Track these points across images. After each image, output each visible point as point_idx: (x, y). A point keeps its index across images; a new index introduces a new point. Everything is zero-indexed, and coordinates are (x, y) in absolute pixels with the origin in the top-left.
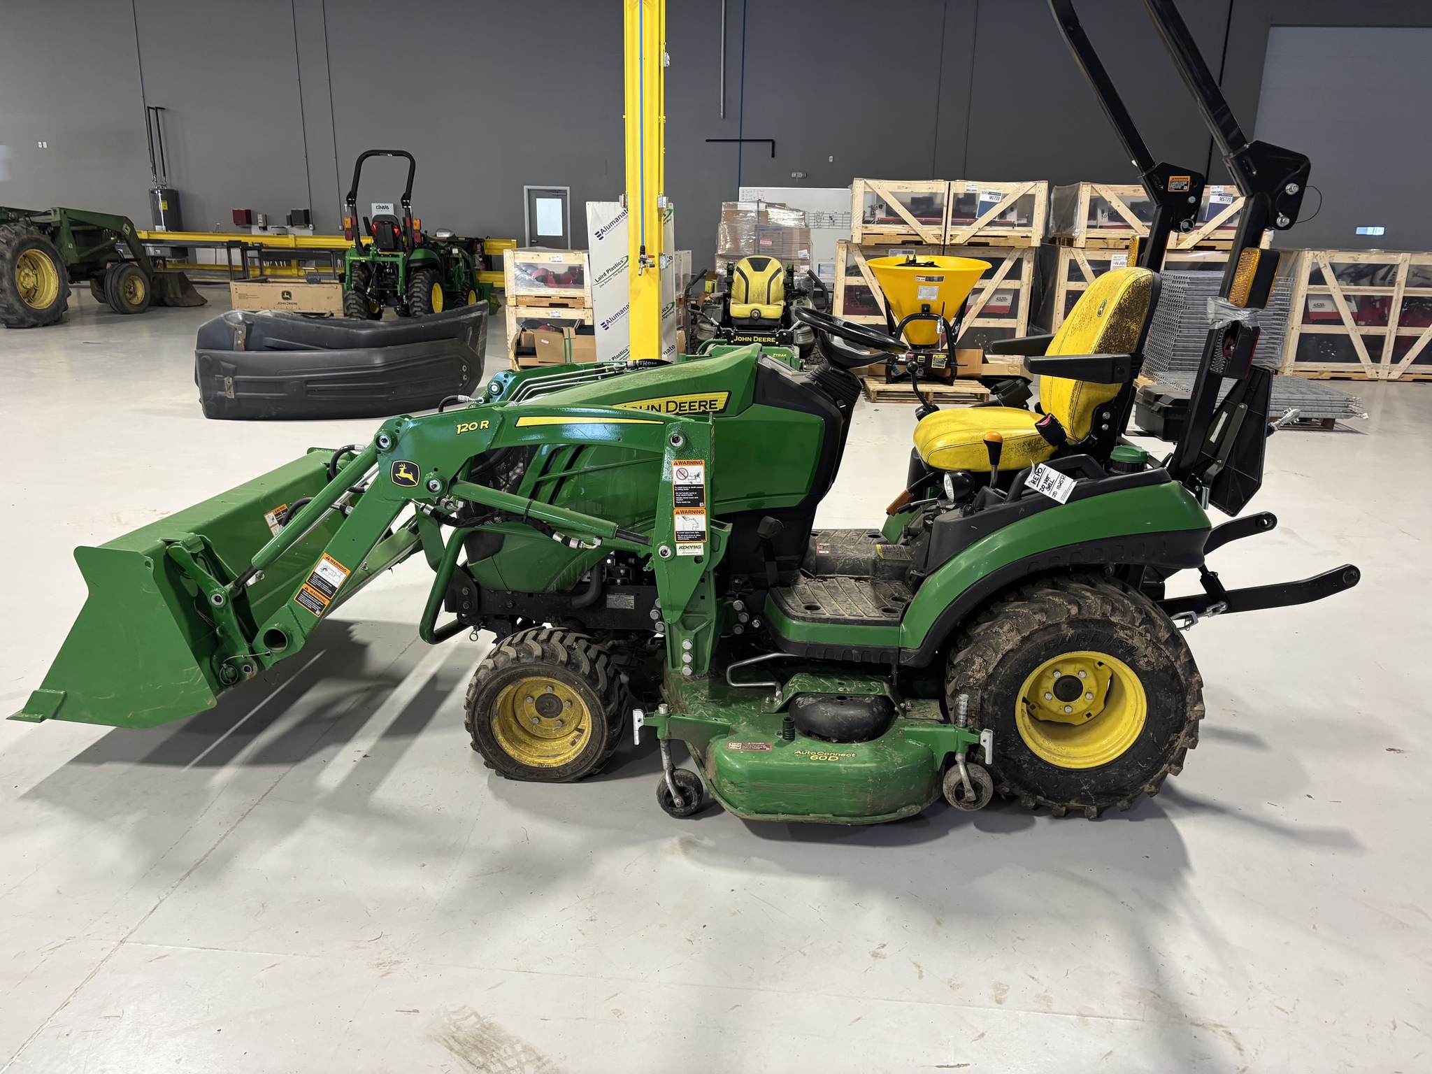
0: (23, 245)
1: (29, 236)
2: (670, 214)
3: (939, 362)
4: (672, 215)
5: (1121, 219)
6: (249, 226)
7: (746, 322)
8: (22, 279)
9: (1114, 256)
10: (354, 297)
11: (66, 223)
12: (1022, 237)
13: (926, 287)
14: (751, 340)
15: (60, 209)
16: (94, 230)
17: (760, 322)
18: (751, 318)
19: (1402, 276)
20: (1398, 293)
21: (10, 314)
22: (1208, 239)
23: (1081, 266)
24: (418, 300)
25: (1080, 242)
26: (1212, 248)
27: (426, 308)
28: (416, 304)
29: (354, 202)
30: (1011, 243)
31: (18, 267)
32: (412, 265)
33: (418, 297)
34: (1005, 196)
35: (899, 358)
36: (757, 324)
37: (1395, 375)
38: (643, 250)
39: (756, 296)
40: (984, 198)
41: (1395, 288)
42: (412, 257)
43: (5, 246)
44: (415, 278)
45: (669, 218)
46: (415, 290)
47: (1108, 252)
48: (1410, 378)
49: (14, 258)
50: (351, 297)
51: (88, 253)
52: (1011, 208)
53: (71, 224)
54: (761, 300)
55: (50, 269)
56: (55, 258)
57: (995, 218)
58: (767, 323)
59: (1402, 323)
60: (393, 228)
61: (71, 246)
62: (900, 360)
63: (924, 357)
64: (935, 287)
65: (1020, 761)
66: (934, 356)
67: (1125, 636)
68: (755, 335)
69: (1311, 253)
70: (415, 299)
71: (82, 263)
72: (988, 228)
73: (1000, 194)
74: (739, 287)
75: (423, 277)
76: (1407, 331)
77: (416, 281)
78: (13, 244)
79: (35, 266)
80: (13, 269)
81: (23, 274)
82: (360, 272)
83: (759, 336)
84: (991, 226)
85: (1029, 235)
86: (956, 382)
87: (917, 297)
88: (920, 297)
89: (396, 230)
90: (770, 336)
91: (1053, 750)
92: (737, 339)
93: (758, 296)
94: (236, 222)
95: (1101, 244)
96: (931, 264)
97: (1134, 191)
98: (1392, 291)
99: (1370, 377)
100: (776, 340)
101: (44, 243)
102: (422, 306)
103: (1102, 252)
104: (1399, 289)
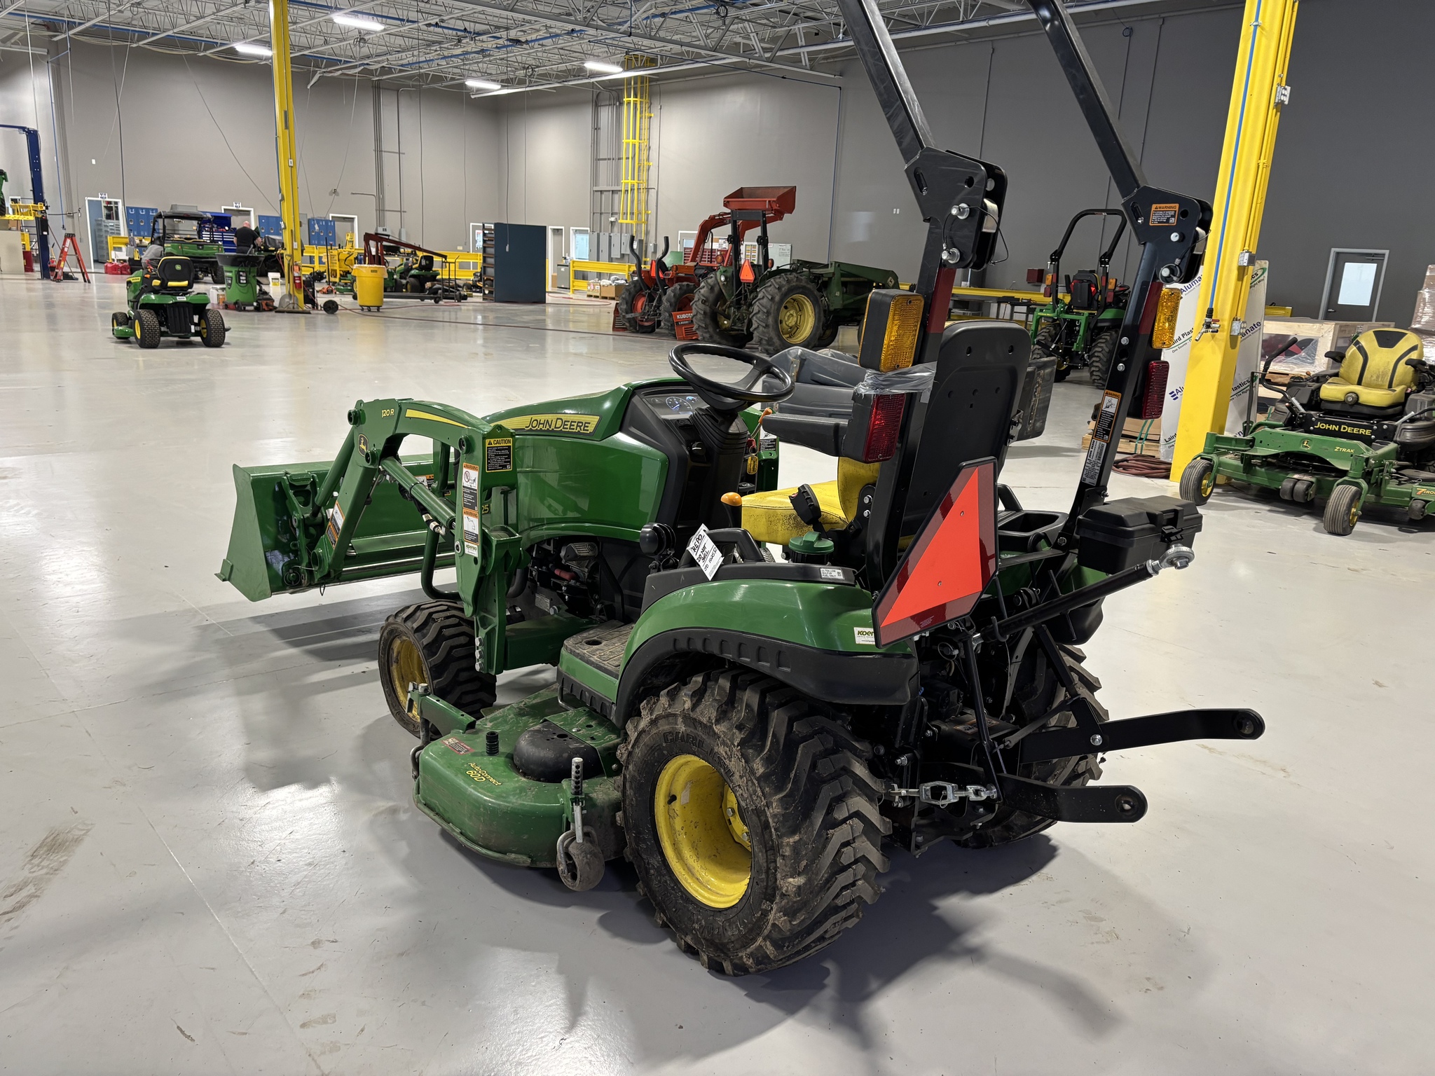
0: (791, 291)
1: (798, 283)
2: (1263, 273)
4: (1266, 274)
6: (1039, 284)
7: (1338, 407)
8: (786, 318)
10: (1040, 352)
11: (838, 275)
14: (1337, 429)
15: (836, 262)
16: (864, 282)
17: (1356, 409)
18: (1344, 403)
21: (770, 345)
24: (1098, 359)
27: (1104, 369)
28: (1095, 364)
29: (1058, 260)
31: (786, 307)
32: (1100, 325)
33: (1098, 356)
36: (1351, 411)
38: (1210, 313)
39: (1374, 377)
42: (1102, 317)
43: (777, 291)
44: (1101, 338)
45: (1262, 278)
46: (1097, 349)
49: (782, 301)
50: (1036, 352)
51: (852, 300)
53: (843, 275)
54: (1380, 383)
55: (810, 311)
56: (815, 303)
58: (1366, 411)
60: (1090, 286)
61: (838, 294)
65: (648, 863)
67: (724, 754)
68: (1344, 424)
70: (1094, 359)
71: (845, 308)
74: (1351, 364)
75: (1108, 338)
77: (1100, 340)
78: (783, 289)
79: (801, 309)
80: (778, 310)
81: (788, 314)
82: (1052, 328)
83: (1349, 425)
89: (1093, 289)
90: (1365, 427)
91: (695, 871)
92: (1319, 425)
93: (1378, 377)
94: (1029, 280)
100: (1372, 434)
101: (809, 289)
102: (1100, 366)
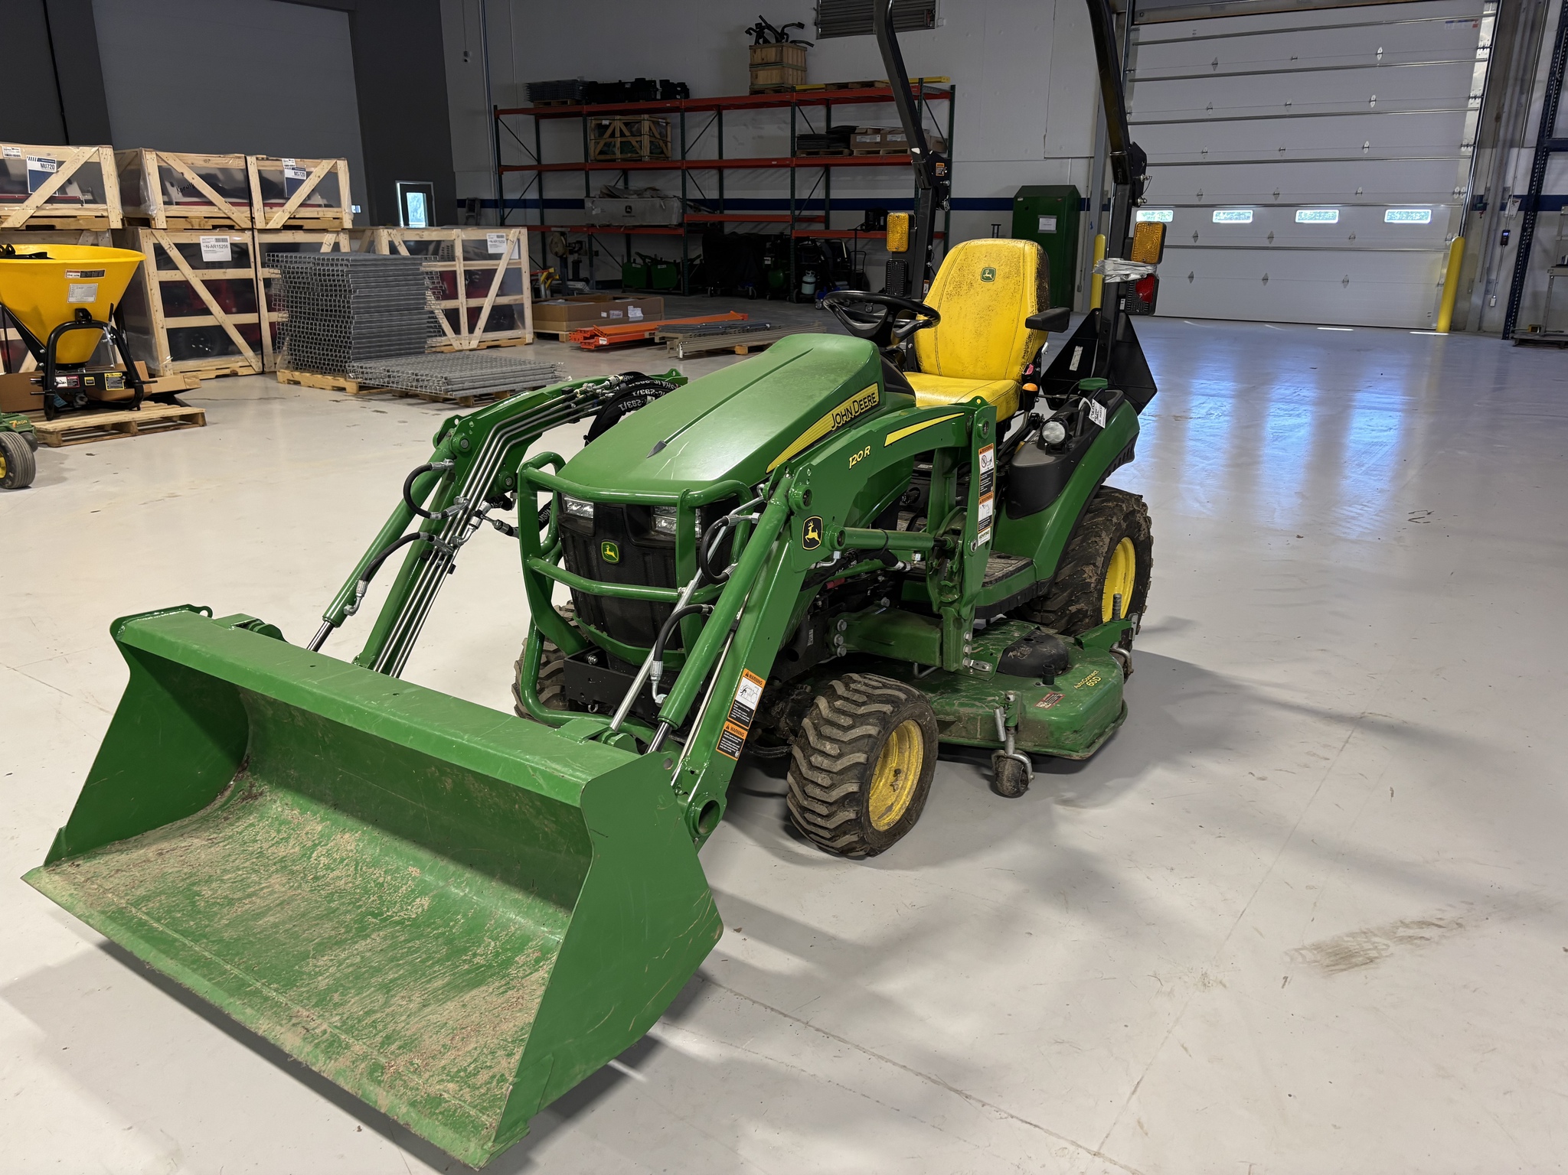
3: (114, 382)
5: (199, 194)
9: (202, 237)
12: (96, 217)
13: (80, 285)
19: (459, 251)
20: (459, 267)
22: (294, 218)
23: (168, 251)
25: (160, 222)
26: (299, 228)
30: (83, 225)
34: (60, 164)
35: (58, 383)
37: (474, 344)
40: (34, 166)
41: (456, 262)
47: (194, 233)
48: (484, 345)
52: (69, 181)
57: (55, 193)
59: (469, 295)
62: (59, 386)
63: (93, 378)
64: (93, 283)
66: (106, 375)
69: (386, 231)
72: (49, 206)
73: (53, 161)
76: (474, 302)
84: (52, 203)
85: (105, 214)
86: (144, 404)
87: (68, 299)
88: (72, 300)
95: (182, 224)
96: (42, 255)
97: (205, 161)
98: (454, 266)
99: (457, 349)
103: (188, 234)
104: (460, 263)
